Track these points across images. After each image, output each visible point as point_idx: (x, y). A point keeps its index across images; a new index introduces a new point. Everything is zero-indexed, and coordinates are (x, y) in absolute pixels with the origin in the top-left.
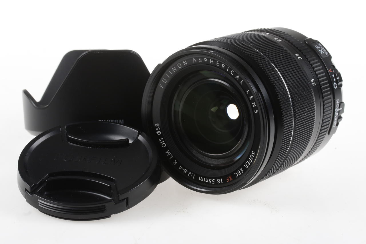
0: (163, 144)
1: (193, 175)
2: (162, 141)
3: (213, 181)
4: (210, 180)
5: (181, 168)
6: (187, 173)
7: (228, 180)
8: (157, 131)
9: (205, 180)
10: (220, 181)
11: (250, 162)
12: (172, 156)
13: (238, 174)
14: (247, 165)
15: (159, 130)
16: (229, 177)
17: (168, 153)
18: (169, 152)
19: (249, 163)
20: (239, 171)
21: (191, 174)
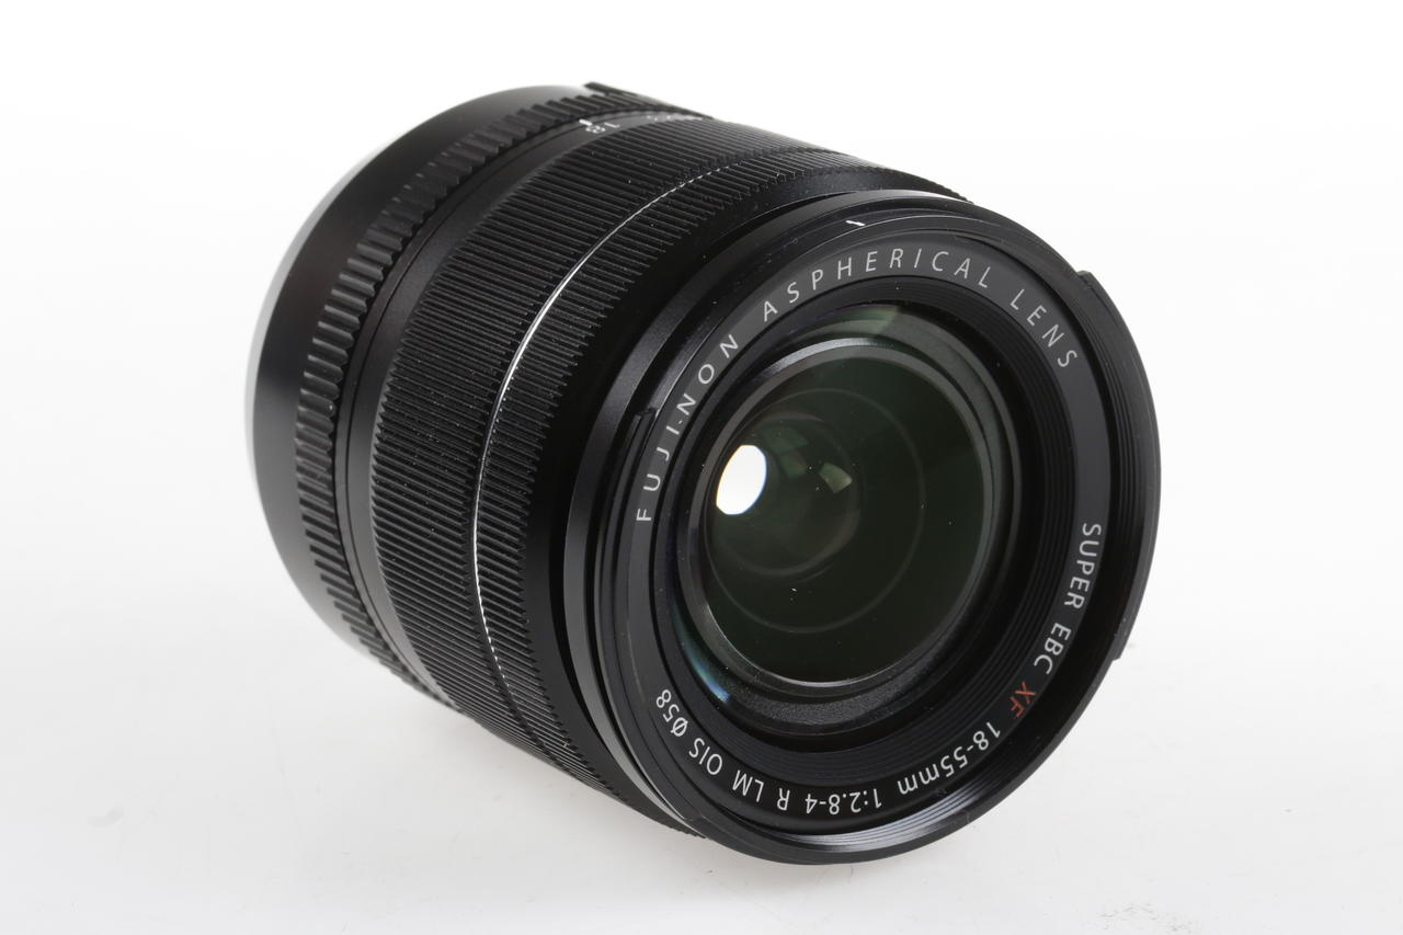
0: (712, 757)
1: (870, 797)
2: (702, 749)
3: (959, 754)
4: (946, 763)
5: (811, 803)
6: (845, 804)
7: (1017, 710)
8: (672, 721)
9: (926, 778)
10: (989, 735)
11: (1088, 573)
12: (762, 784)
13: (1050, 654)
14: (1076, 596)
15: (676, 715)
16: (1017, 692)
17: (742, 782)
18: (745, 776)
19: (1081, 581)
20: (1050, 640)
21: (862, 798)
